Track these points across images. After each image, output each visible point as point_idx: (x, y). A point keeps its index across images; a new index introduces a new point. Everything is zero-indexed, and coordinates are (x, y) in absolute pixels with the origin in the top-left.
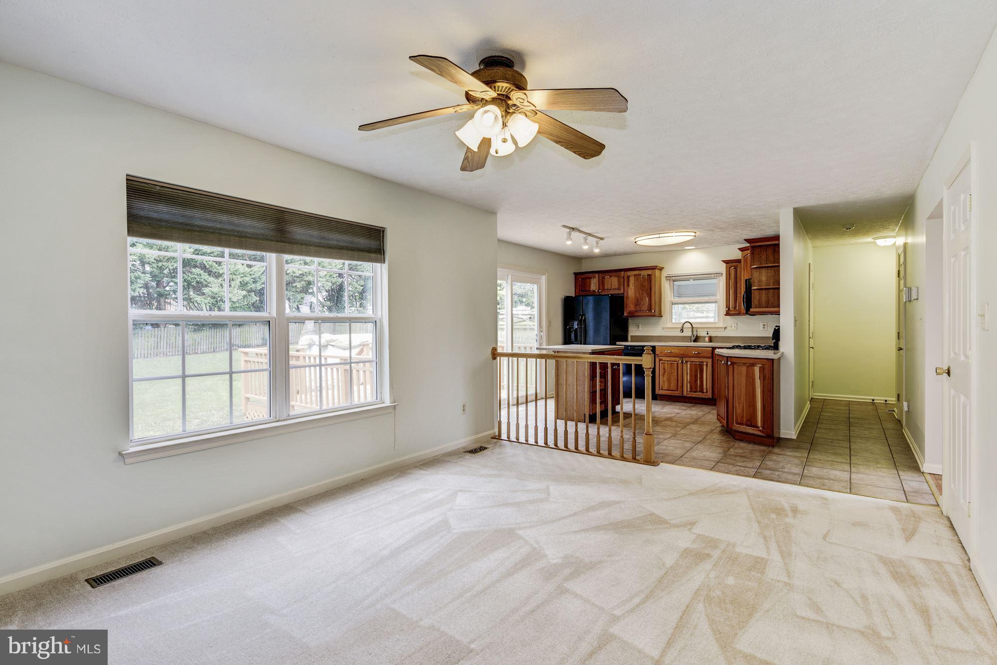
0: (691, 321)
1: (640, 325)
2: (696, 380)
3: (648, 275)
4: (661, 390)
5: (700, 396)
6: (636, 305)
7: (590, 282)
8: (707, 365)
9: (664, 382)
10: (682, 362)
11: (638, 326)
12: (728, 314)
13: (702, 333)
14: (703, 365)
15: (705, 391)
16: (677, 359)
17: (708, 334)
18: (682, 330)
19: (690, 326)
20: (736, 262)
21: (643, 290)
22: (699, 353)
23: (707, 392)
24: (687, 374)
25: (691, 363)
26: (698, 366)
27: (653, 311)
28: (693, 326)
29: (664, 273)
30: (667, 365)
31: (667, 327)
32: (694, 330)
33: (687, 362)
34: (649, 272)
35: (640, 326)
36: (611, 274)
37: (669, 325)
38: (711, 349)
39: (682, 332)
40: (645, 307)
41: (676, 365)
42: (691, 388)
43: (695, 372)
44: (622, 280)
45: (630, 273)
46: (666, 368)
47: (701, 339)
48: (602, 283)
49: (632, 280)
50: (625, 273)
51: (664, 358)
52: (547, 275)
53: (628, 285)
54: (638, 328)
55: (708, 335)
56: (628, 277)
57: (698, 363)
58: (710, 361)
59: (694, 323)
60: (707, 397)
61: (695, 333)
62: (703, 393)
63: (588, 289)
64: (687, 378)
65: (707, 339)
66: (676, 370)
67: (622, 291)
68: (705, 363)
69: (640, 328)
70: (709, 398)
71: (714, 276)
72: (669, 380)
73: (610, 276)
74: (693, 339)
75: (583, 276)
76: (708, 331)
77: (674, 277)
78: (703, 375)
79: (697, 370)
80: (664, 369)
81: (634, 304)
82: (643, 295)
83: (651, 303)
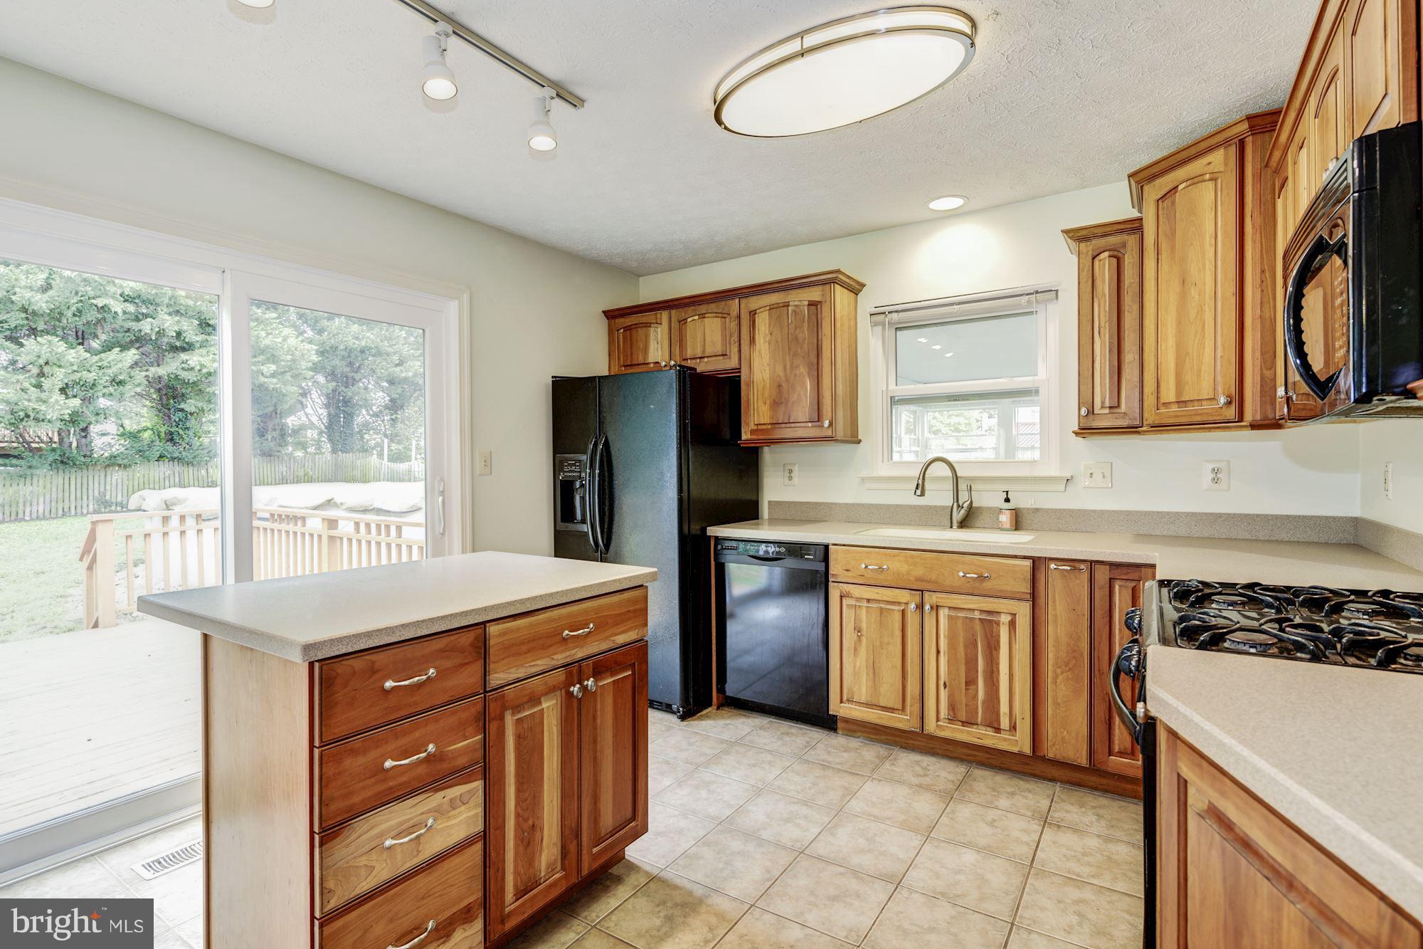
0: (951, 457)
1: (796, 469)
2: (971, 682)
3: (812, 304)
4: (848, 700)
5: (988, 742)
6: (776, 404)
7: (647, 337)
8: (1012, 624)
9: (856, 674)
10: (920, 607)
11: (791, 471)
12: (1085, 431)
13: (988, 498)
14: (998, 623)
15: (1005, 723)
16: (903, 596)
17: (1007, 500)
18: (920, 489)
19: (949, 473)
20: (1121, 231)
21: (795, 355)
22: (981, 578)
23: (1013, 728)
24: (938, 652)
25: (953, 613)
26: (978, 627)
27: (826, 423)
28: (958, 475)
29: (867, 303)
30: (867, 612)
31: (875, 474)
32: (962, 486)
33: (936, 608)
34: (814, 294)
35: (795, 474)
36: (703, 309)
37: (884, 470)
38: (1028, 563)
39: (922, 494)
40: (802, 410)
41: (898, 617)
42: (952, 707)
43: (966, 647)
44: (734, 325)
45: (755, 302)
46: (864, 626)
47: (983, 519)
48: (678, 338)
49: (763, 320)
50: (743, 301)
51: (857, 591)
52: (466, 297)
53: (752, 341)
54: (790, 478)
55: (1007, 505)
56: (753, 314)
57: (977, 615)
58: (1024, 610)
59: (957, 462)
60: (1015, 749)
61: (964, 497)
62: (998, 730)
63: (641, 360)
64: (940, 668)
65: (1005, 519)
66: (898, 633)
67: (733, 363)
68: (1005, 619)
69: (796, 480)
70: (1020, 755)
71: (1029, 302)
72: (874, 670)
73: (702, 316)
74: (957, 516)
75: (628, 321)
76: (1007, 492)
77: (895, 316)
78: (998, 664)
79: (976, 641)
80: (858, 630)
81: (768, 402)
82: (798, 372)
83: (820, 396)
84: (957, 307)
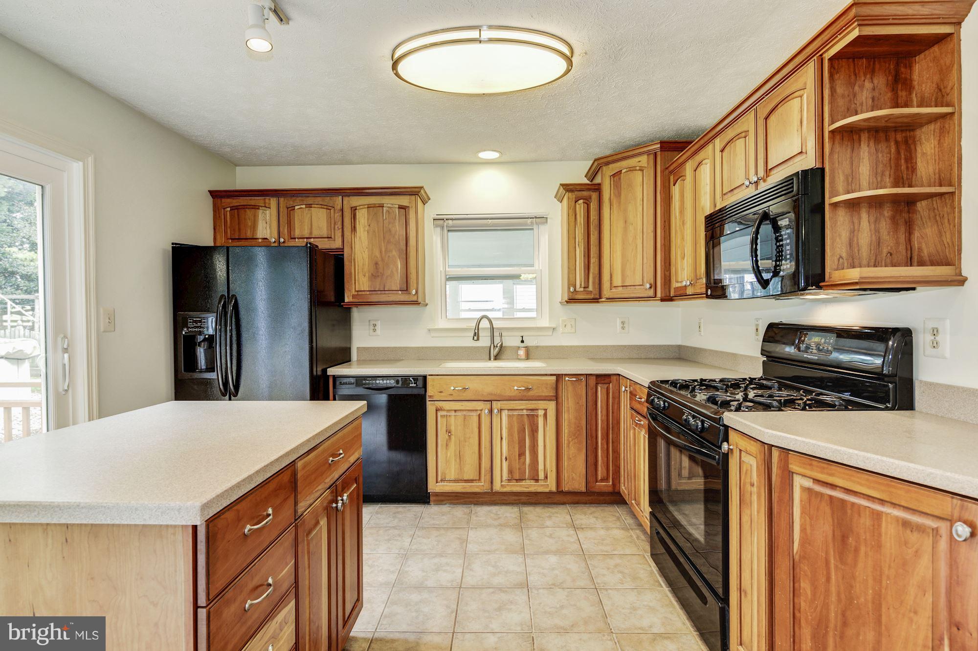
0: (491, 315)
1: (379, 324)
2: (522, 454)
3: (401, 207)
4: (442, 480)
5: (532, 489)
6: (374, 276)
7: (255, 217)
8: (545, 415)
9: (447, 461)
10: (491, 411)
11: (375, 325)
12: (572, 300)
13: (511, 341)
14: (537, 416)
15: (541, 476)
16: (479, 405)
17: (522, 342)
18: (476, 336)
19: (489, 326)
20: (589, 190)
21: (389, 242)
22: (528, 389)
23: (546, 477)
24: (502, 438)
25: (511, 413)
26: (526, 420)
27: (414, 292)
28: (494, 327)
29: (429, 212)
30: (455, 419)
31: (436, 327)
32: (496, 334)
33: (500, 411)
34: (404, 201)
35: (378, 328)
36: (310, 200)
37: (442, 324)
39: (478, 339)
40: (396, 282)
41: (476, 419)
42: (511, 472)
43: (519, 433)
44: (338, 215)
45: (355, 201)
46: (453, 428)
47: (507, 354)
48: (287, 220)
49: (362, 216)
50: (346, 199)
51: (446, 405)
53: (354, 229)
54: (375, 330)
55: (522, 345)
56: (354, 210)
57: (525, 412)
58: (551, 406)
59: (494, 318)
60: (547, 490)
61: (497, 340)
62: (537, 480)
63: (249, 235)
64: (502, 448)
65: (522, 353)
66: (476, 430)
67: (337, 244)
68: (541, 413)
69: (378, 331)
70: (551, 493)
71: (532, 223)
72: (460, 457)
73: (309, 206)
74: (494, 352)
75: (235, 202)
76: (522, 337)
77: (450, 222)
78: (537, 441)
79: (525, 428)
80: (449, 432)
81: (367, 275)
82: (391, 255)
83: (409, 273)
84: (490, 221)
